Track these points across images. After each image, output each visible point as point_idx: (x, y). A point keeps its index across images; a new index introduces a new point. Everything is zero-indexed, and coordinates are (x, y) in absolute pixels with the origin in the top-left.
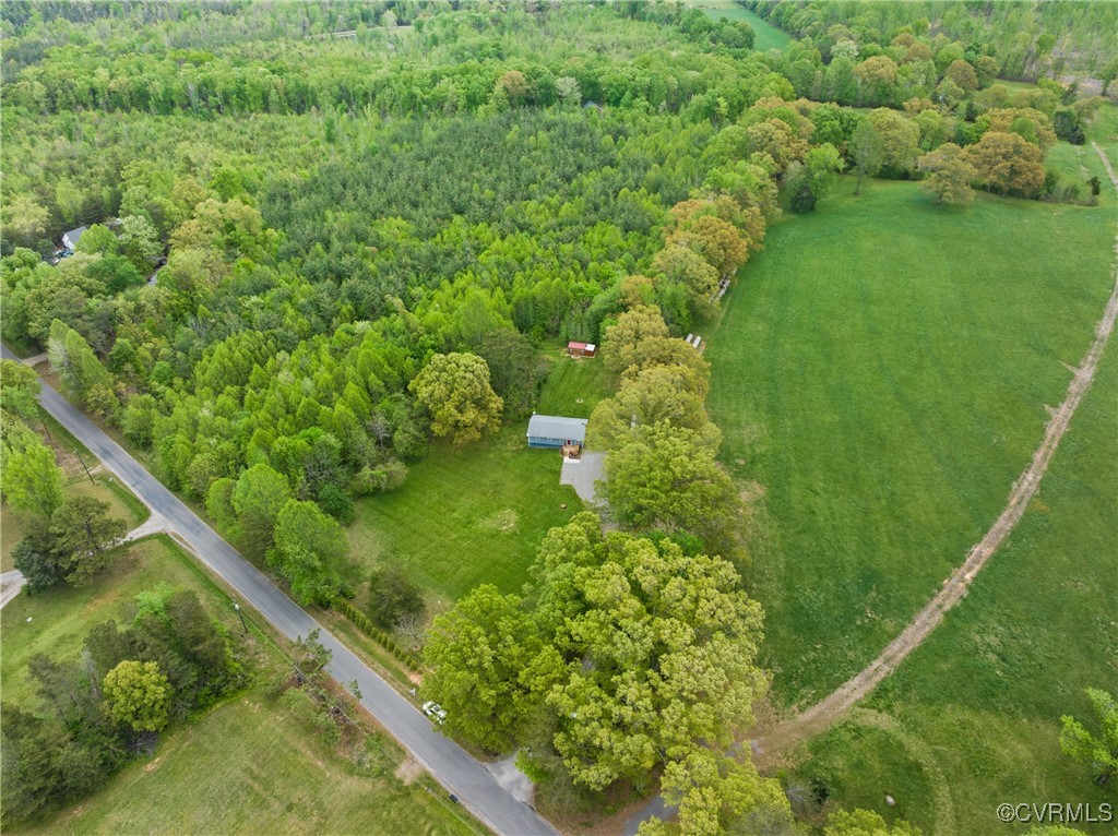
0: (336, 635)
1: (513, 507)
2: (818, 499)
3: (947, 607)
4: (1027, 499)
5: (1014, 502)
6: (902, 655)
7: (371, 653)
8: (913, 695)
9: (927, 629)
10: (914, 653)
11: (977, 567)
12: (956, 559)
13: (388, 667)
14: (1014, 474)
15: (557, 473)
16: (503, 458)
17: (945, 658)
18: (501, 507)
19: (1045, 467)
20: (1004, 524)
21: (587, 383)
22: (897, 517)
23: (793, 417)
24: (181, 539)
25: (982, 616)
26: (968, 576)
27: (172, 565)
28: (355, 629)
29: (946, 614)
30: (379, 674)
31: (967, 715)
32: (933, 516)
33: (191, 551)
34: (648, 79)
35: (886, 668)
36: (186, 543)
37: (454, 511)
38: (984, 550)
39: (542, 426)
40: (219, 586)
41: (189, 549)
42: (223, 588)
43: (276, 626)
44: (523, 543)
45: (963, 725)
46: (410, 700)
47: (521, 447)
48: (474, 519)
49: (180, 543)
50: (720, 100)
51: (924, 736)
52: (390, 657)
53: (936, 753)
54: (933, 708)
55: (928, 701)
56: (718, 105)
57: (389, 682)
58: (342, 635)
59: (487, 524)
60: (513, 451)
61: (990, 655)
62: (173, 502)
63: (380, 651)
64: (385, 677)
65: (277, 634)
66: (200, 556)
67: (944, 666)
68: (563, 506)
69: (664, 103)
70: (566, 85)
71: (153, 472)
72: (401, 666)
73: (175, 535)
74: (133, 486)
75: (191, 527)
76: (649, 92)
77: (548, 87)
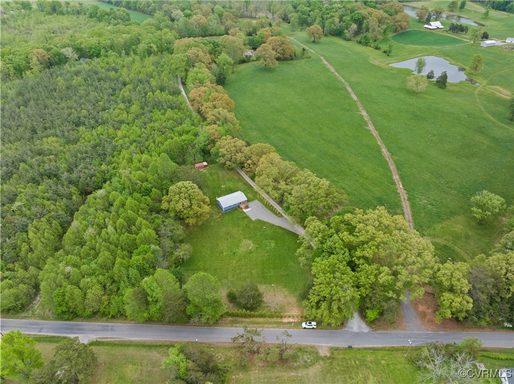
0: (236, 327)
1: (245, 238)
2: (340, 183)
3: (406, 198)
4: (390, 157)
5: (388, 160)
6: (410, 218)
7: (258, 323)
8: (424, 228)
9: (408, 207)
10: (413, 216)
11: (400, 183)
12: (393, 183)
13: (271, 323)
14: (380, 152)
15: (247, 217)
16: (218, 222)
17: (421, 213)
18: (240, 241)
19: (384, 146)
20: (392, 167)
21: (218, 178)
22: (366, 178)
23: (302, 160)
24: (107, 338)
25: (416, 196)
26: (401, 187)
27: (117, 351)
28: (241, 319)
29: (408, 200)
30: (271, 328)
31: (440, 225)
32: (374, 173)
33: (119, 340)
34: (109, 41)
35: (411, 224)
36: (112, 338)
37: (222, 252)
38: (396, 177)
39: (226, 201)
40: (155, 344)
41: (117, 340)
42: (159, 344)
43: (206, 341)
44: (264, 249)
45: (443, 228)
46: (294, 329)
47: (220, 214)
48: (234, 251)
49: (108, 340)
50: (152, 45)
51: (438, 237)
52: (267, 319)
53: (445, 239)
54: (432, 228)
55: (429, 227)
56: (151, 47)
57: (279, 328)
58: (238, 325)
59: (242, 250)
60: (220, 217)
61: (429, 206)
62: (76, 325)
63: (261, 320)
64: (275, 328)
65: (210, 344)
66: (127, 338)
67: (423, 215)
68: (265, 227)
69: (124, 51)
70: (68, 52)
71: (43, 318)
72: (275, 320)
73: (100, 338)
74: (40, 332)
75: (105, 329)
76: (112, 47)
77: (59, 54)
